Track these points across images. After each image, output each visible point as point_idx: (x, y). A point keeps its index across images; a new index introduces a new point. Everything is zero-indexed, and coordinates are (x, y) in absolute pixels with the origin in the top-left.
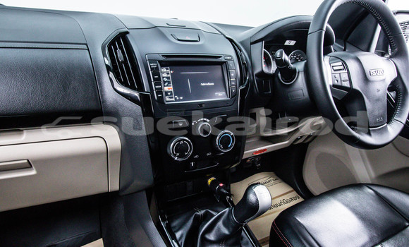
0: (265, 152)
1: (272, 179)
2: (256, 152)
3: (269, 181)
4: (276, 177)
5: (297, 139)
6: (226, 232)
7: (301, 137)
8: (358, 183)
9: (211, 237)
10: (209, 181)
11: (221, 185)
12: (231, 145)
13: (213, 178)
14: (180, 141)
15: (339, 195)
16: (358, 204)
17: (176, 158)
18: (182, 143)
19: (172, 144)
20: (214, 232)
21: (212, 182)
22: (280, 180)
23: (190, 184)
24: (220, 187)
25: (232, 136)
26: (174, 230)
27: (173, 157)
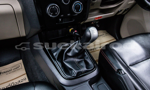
0: (101, 18)
1: (104, 33)
2: (96, 18)
3: (103, 35)
4: (107, 33)
5: (119, 12)
6: (77, 51)
7: (121, 10)
8: (146, 32)
9: (70, 54)
10: (70, 30)
11: (76, 31)
12: (81, 9)
13: (72, 29)
14: (52, 6)
15: (135, 38)
16: (143, 42)
17: (51, 16)
18: (53, 7)
19: (48, 8)
20: (71, 52)
21: (72, 30)
22: (109, 34)
23: (60, 31)
24: (75, 32)
25: (81, 5)
26: (52, 52)
27: (49, 15)
